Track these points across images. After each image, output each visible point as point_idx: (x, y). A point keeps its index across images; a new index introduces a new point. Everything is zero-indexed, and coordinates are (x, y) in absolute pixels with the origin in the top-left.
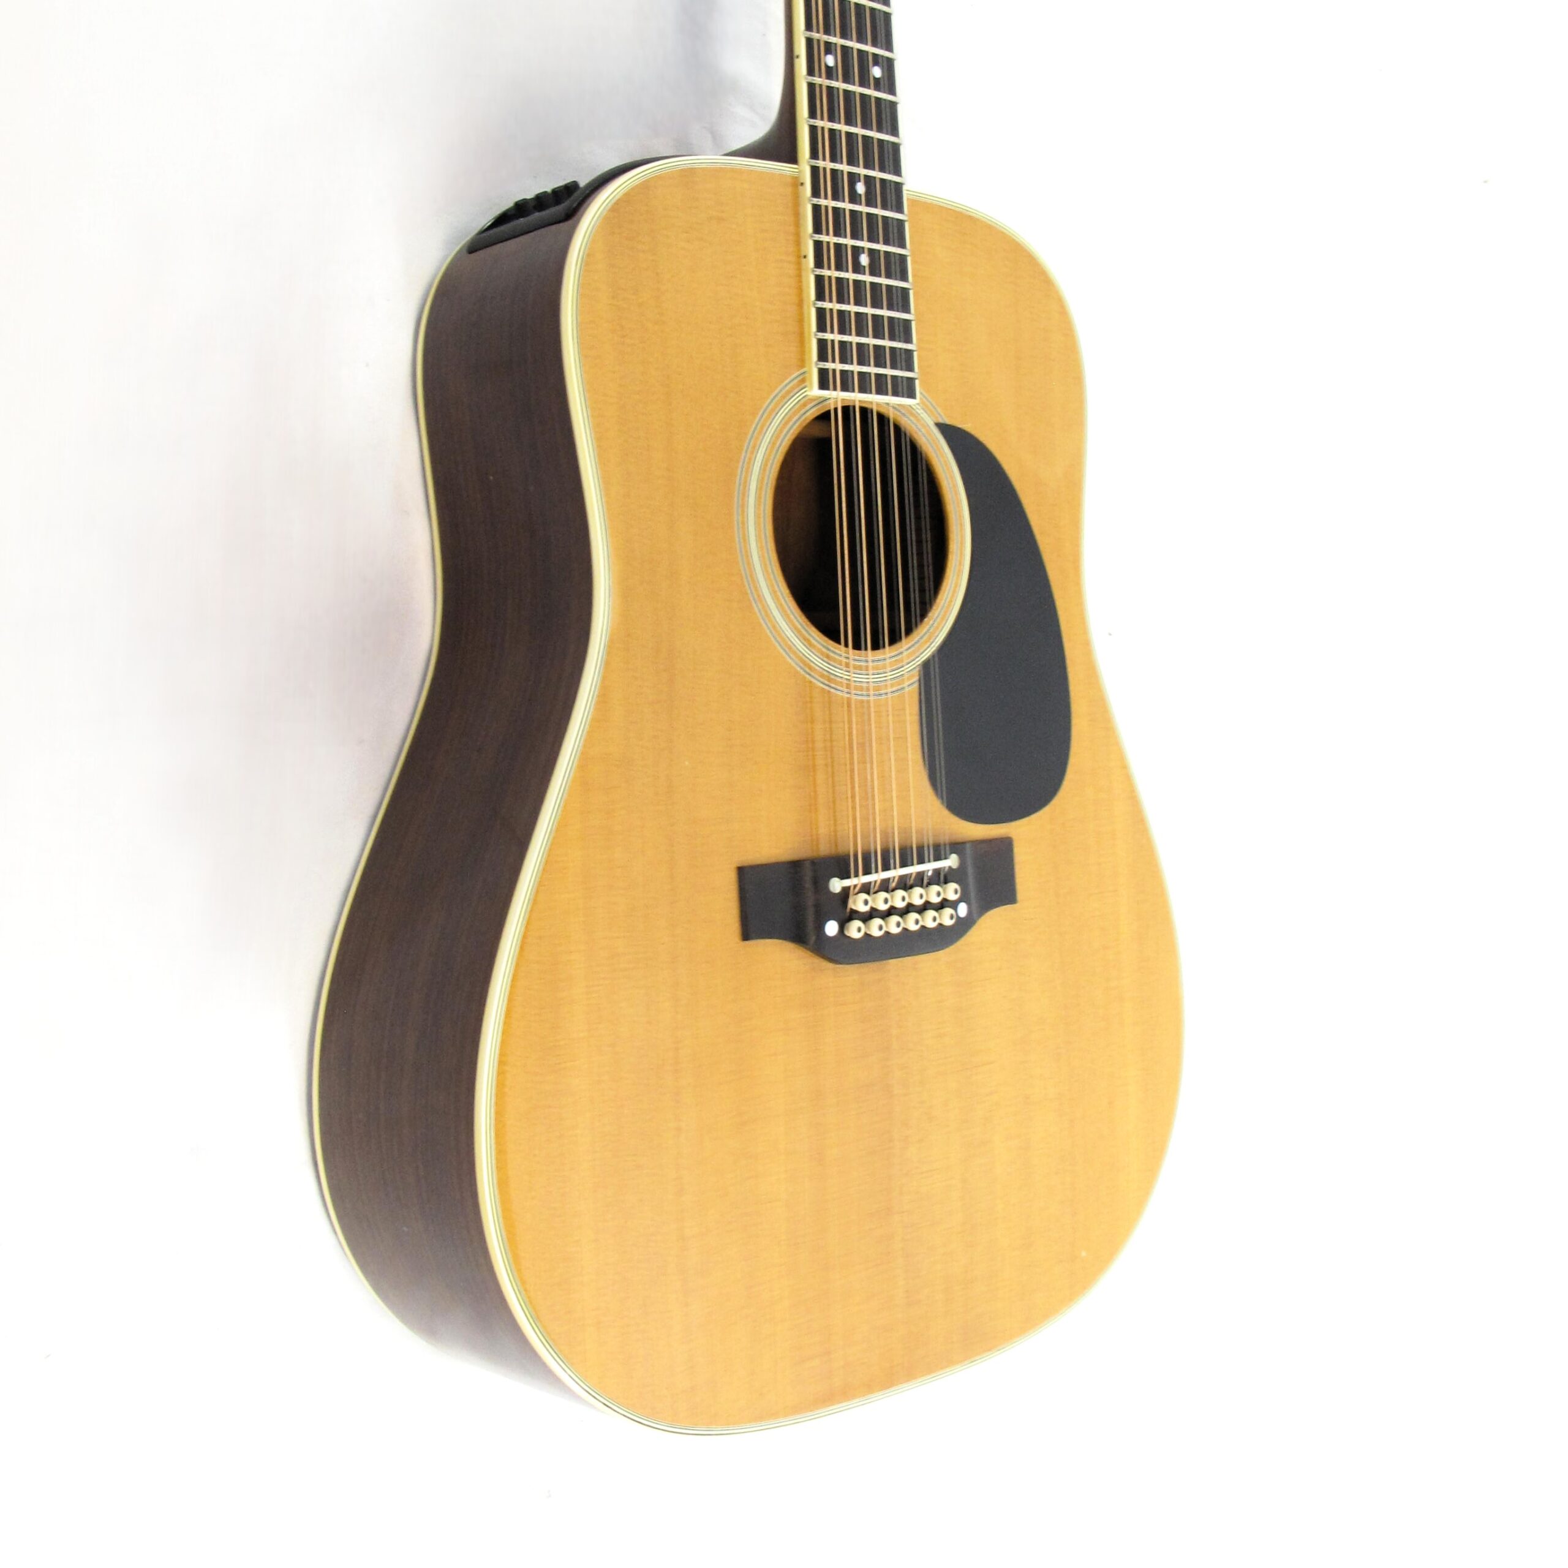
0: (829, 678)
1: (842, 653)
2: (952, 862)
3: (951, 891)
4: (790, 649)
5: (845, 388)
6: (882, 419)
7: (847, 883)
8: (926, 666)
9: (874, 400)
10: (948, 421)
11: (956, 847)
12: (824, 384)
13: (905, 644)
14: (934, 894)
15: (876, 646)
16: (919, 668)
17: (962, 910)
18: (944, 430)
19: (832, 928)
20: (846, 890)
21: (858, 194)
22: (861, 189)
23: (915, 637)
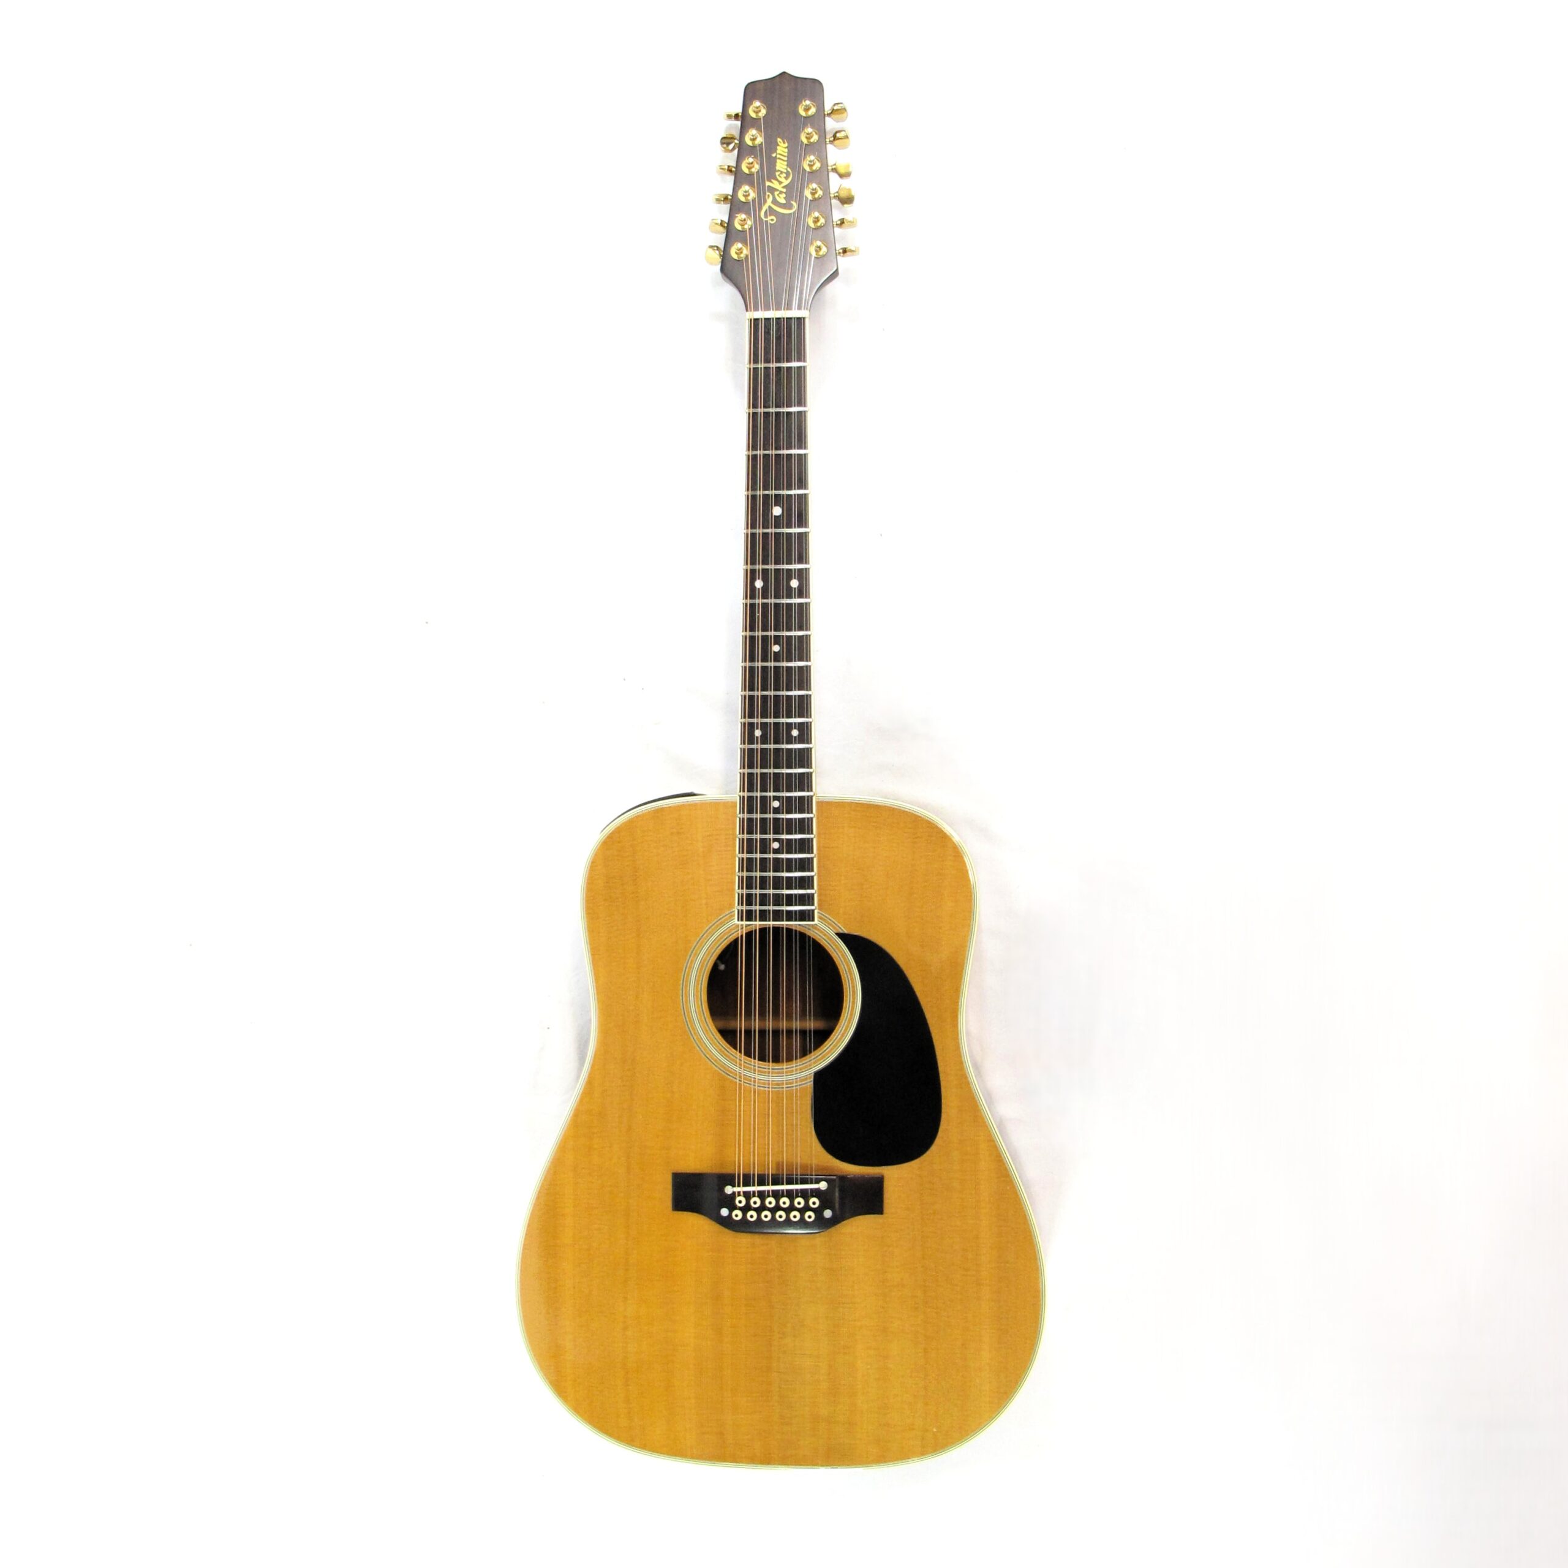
16: (812, 1075)
17: (828, 1214)
18: (844, 937)
19: (724, 1212)
20: (734, 1193)
21: (773, 807)
22: (776, 804)
23: (810, 1057)
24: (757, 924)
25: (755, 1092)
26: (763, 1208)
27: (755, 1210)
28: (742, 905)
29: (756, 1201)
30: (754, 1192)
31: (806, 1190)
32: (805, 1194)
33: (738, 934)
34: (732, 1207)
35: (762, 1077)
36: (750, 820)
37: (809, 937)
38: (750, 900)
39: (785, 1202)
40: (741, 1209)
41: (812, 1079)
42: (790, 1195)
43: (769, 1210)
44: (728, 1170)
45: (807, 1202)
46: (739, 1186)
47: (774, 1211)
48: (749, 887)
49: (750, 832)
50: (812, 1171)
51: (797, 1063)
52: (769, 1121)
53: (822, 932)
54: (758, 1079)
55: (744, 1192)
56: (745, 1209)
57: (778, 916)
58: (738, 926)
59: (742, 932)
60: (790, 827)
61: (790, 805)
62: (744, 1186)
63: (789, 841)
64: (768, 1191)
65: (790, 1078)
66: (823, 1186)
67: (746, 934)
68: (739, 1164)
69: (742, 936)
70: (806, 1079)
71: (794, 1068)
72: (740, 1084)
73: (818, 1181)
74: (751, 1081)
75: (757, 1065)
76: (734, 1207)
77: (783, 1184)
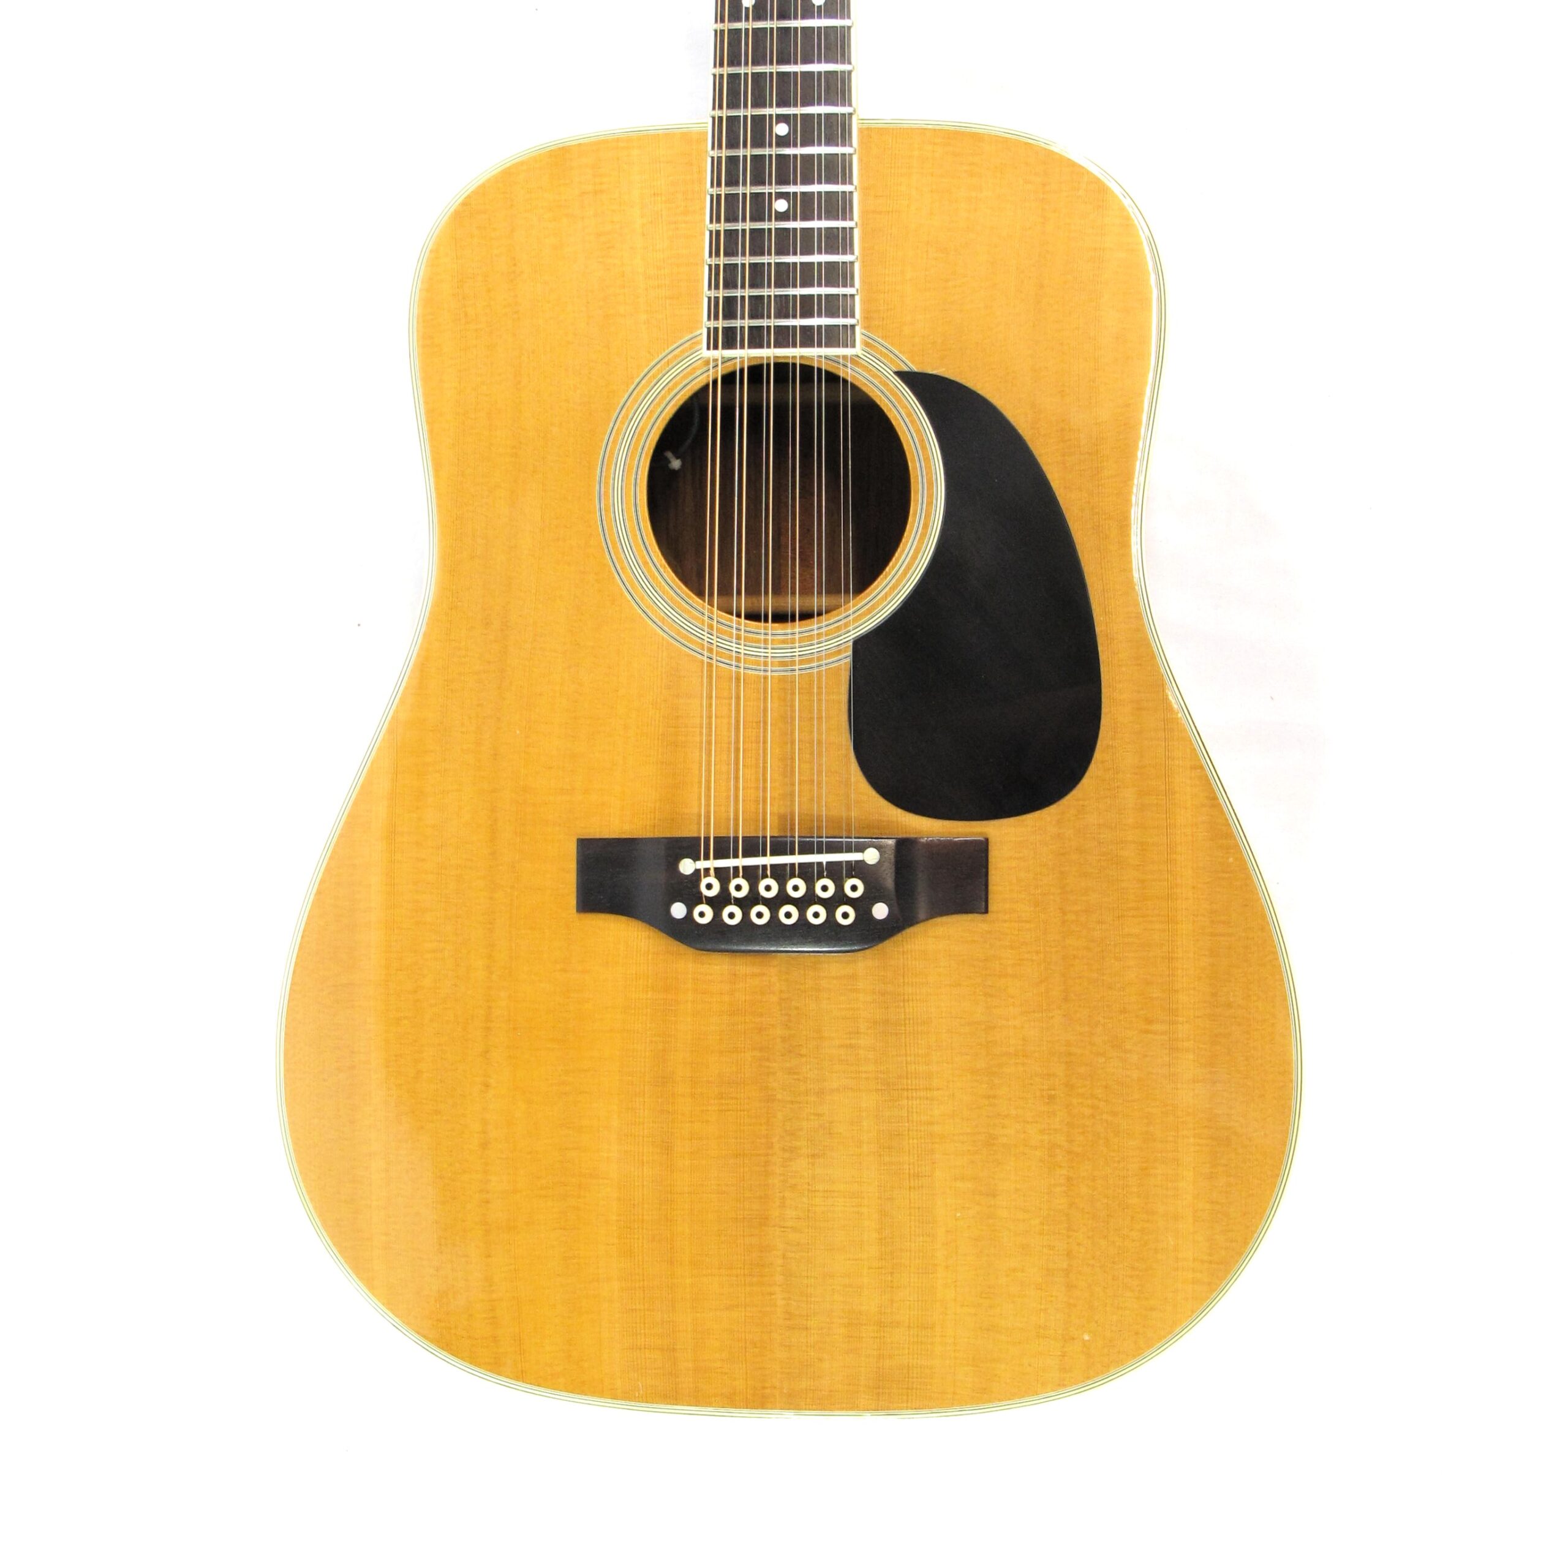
0: (711, 650)
1: (732, 623)
7: (702, 864)
8: (861, 645)
9: (814, 354)
10: (914, 369)
16: (851, 644)
17: (880, 911)
18: (910, 378)
19: (678, 910)
20: (697, 871)
21: (776, 135)
22: (782, 129)
23: (846, 610)
24: (744, 355)
25: (738, 679)
26: (754, 898)
27: (738, 902)
28: (716, 318)
29: (740, 888)
30: (736, 869)
31: (839, 864)
32: (836, 872)
33: (708, 376)
34: (693, 899)
35: (753, 651)
36: (732, 161)
37: (845, 381)
38: (730, 308)
39: (797, 887)
40: (710, 901)
41: (850, 653)
42: (807, 873)
43: (766, 902)
44: (687, 831)
45: (840, 887)
46: (707, 858)
47: (774, 905)
48: (730, 284)
49: (732, 181)
50: (849, 830)
51: (821, 622)
52: (765, 737)
53: (869, 371)
54: (745, 654)
55: (716, 870)
56: (719, 903)
57: (784, 337)
58: (707, 362)
59: (717, 372)
60: (808, 169)
61: (807, 130)
62: (716, 857)
63: (807, 197)
64: (764, 867)
65: (807, 650)
66: (871, 856)
67: (724, 377)
68: (708, 817)
69: (715, 382)
70: (839, 652)
71: (816, 632)
72: (710, 665)
73: (861, 848)
74: (730, 658)
75: (742, 628)
76: (698, 899)
77: (792, 853)
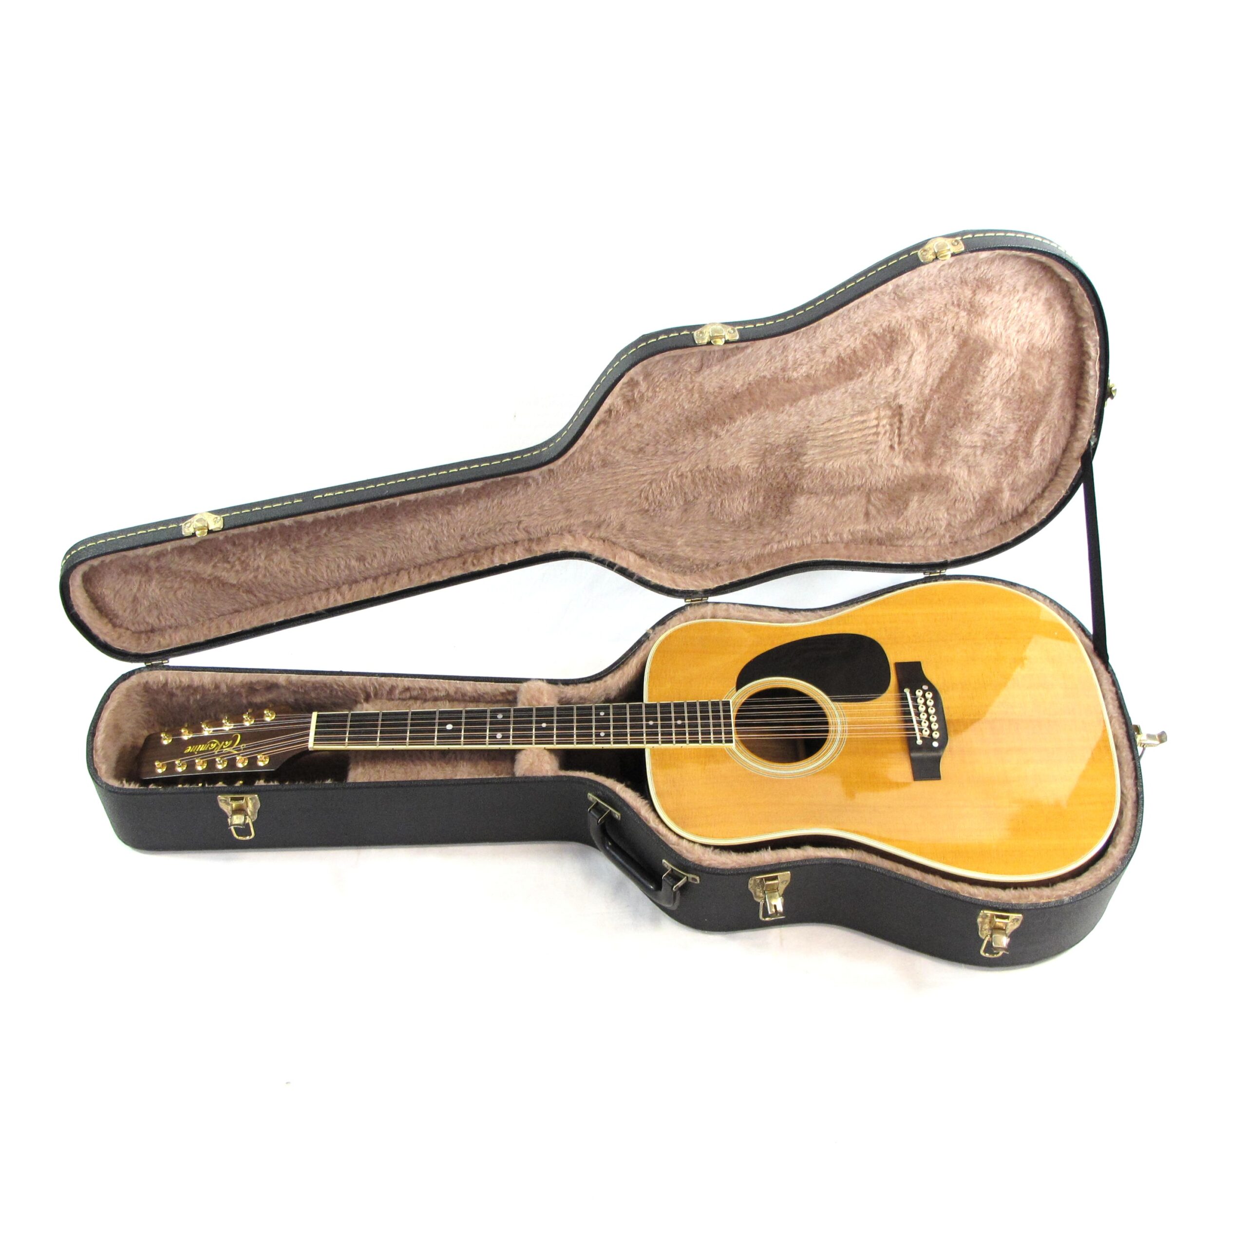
0: (841, 740)
1: (830, 736)
2: (907, 691)
3: (919, 693)
4: (832, 757)
5: (731, 733)
6: (739, 711)
7: (918, 738)
8: (833, 700)
9: (733, 714)
10: (735, 686)
11: (901, 689)
12: (731, 741)
13: (826, 711)
14: (921, 701)
15: (827, 723)
